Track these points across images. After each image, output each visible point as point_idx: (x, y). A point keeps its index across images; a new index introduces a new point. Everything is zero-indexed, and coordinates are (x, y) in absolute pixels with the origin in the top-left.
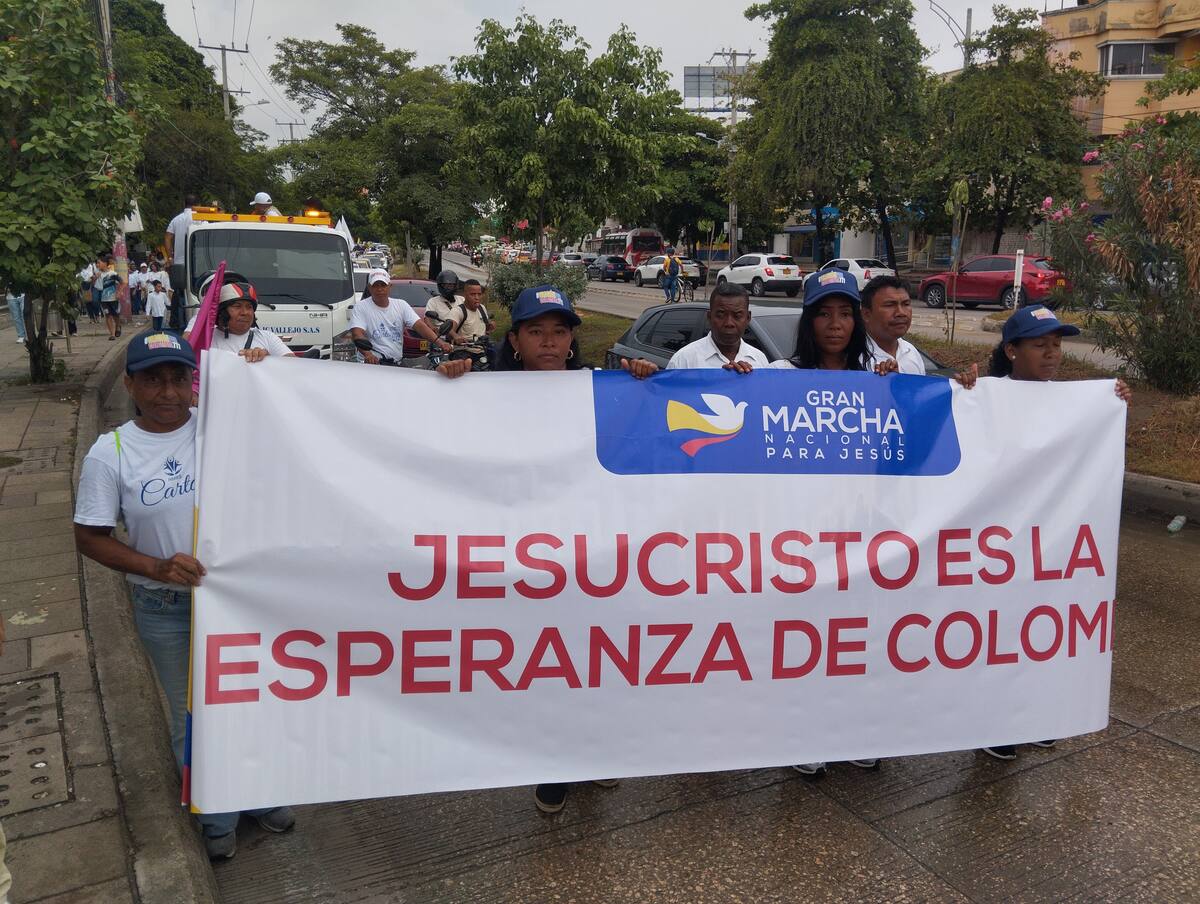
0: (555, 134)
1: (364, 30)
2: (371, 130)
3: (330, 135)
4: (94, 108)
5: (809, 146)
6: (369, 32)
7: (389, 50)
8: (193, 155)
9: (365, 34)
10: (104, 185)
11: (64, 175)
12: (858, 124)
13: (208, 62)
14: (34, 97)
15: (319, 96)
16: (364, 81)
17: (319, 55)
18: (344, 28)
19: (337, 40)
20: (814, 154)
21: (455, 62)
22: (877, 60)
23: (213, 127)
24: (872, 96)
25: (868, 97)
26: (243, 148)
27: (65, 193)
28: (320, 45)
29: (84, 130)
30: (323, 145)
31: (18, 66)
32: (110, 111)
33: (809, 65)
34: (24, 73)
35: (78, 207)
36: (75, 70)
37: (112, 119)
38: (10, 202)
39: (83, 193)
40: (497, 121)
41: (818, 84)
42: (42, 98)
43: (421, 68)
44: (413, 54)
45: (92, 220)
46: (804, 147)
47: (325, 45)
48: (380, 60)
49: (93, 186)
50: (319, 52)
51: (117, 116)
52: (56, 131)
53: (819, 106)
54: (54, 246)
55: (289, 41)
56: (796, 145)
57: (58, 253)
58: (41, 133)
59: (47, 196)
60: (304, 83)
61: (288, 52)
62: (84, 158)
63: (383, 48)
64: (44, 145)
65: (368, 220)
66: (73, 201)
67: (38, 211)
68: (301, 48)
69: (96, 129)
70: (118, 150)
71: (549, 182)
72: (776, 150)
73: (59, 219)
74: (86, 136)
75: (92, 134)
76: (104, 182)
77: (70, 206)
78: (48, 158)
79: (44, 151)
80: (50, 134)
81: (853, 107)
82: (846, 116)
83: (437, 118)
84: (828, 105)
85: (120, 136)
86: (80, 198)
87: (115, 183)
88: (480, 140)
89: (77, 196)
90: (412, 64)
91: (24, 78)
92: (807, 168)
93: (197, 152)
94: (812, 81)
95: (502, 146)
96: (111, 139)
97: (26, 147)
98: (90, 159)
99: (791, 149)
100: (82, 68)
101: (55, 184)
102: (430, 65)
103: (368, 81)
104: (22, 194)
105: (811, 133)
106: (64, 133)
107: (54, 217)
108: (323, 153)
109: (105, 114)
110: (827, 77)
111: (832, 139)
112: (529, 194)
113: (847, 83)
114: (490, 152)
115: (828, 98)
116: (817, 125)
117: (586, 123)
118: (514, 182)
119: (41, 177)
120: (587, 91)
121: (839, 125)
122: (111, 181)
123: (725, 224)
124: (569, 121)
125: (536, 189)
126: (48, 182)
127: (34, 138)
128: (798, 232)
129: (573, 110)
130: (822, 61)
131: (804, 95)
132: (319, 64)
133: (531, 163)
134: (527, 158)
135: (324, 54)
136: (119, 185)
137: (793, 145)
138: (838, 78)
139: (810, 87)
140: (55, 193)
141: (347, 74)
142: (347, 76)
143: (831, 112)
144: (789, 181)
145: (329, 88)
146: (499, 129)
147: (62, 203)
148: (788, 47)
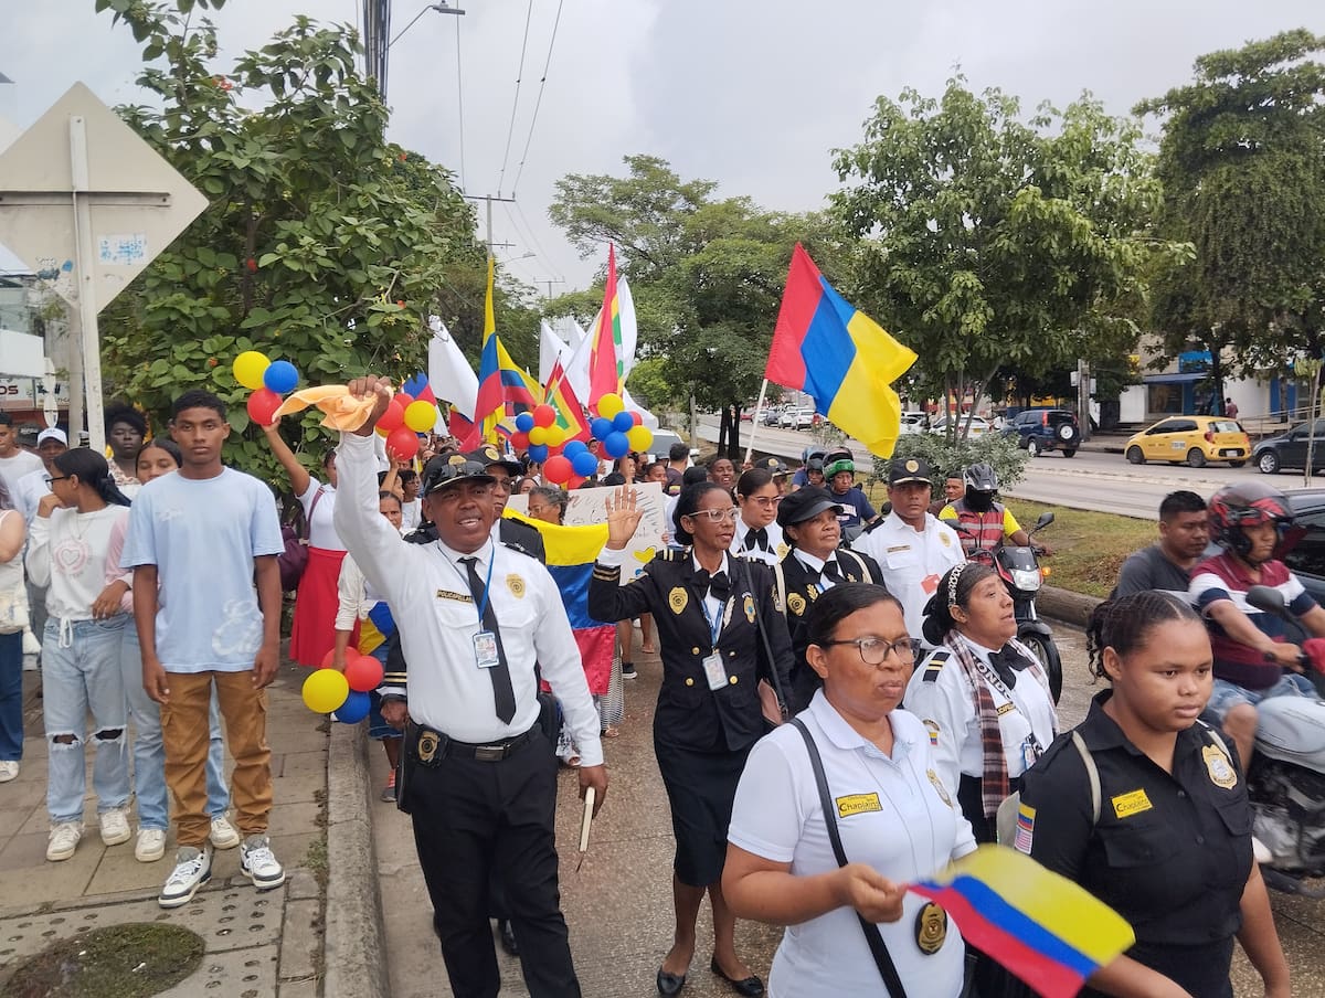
1: (656, 161)
2: (666, 274)
4: (375, 203)
5: (1225, 271)
6: (661, 163)
7: (683, 182)
9: (657, 165)
10: (392, 319)
11: (325, 309)
12: (1293, 242)
14: (284, 187)
15: (603, 238)
16: (654, 219)
17: (604, 192)
18: (633, 160)
19: (625, 173)
20: (1233, 280)
21: (838, 155)
22: (1316, 159)
24: (1312, 205)
25: (1306, 205)
26: (509, 304)
27: (325, 336)
28: (607, 180)
29: (361, 231)
32: (399, 208)
33: (1225, 169)
35: (344, 357)
37: (402, 218)
41: (1238, 191)
43: (723, 201)
44: (715, 184)
46: (1218, 272)
47: (612, 180)
48: (673, 195)
49: (375, 321)
50: (605, 189)
52: (317, 237)
53: (1240, 220)
54: (304, 424)
55: (572, 178)
56: (1207, 270)
57: (311, 436)
58: (292, 240)
59: (298, 344)
60: (585, 225)
61: (569, 190)
62: (359, 279)
63: (677, 181)
64: (296, 258)
66: (337, 348)
68: (585, 183)
69: (378, 233)
70: (411, 264)
72: (1169, 279)
74: (364, 241)
76: (390, 314)
77: (333, 357)
78: (301, 281)
79: (295, 266)
80: (307, 240)
81: (1288, 220)
82: (1278, 230)
83: (748, 254)
84: (1251, 217)
85: (416, 243)
87: (408, 317)
89: (346, 341)
90: (711, 197)
91: (270, 156)
92: (1223, 299)
94: (1229, 189)
95: (913, 264)
96: (401, 249)
97: (267, 259)
98: (368, 281)
100: (360, 139)
101: (311, 322)
102: (732, 196)
103: (659, 219)
104: (261, 340)
105: (1228, 254)
106: (330, 240)
109: (388, 214)
110: (1250, 183)
111: (1258, 260)
112: (963, 330)
113: (1279, 190)
114: (898, 273)
115: (1252, 209)
116: (1237, 243)
117: (1057, 223)
118: (934, 315)
119: (288, 312)
120: (1054, 177)
121: (1268, 243)
122: (403, 312)
123: (1073, 375)
124: (1034, 218)
125: (974, 322)
126: (300, 319)
127: (282, 247)
128: (1157, 383)
129: (1042, 203)
130: (1241, 163)
131: (1218, 207)
132: (604, 202)
133: (970, 285)
134: (961, 279)
135: (611, 190)
136: (414, 320)
137: (1203, 269)
138: (1266, 183)
139: (1227, 196)
140: (310, 338)
141: (635, 212)
142: (634, 215)
143: (1256, 226)
144: (1194, 315)
145: (614, 229)
146: (911, 240)
147: (320, 351)
148: (1190, 149)
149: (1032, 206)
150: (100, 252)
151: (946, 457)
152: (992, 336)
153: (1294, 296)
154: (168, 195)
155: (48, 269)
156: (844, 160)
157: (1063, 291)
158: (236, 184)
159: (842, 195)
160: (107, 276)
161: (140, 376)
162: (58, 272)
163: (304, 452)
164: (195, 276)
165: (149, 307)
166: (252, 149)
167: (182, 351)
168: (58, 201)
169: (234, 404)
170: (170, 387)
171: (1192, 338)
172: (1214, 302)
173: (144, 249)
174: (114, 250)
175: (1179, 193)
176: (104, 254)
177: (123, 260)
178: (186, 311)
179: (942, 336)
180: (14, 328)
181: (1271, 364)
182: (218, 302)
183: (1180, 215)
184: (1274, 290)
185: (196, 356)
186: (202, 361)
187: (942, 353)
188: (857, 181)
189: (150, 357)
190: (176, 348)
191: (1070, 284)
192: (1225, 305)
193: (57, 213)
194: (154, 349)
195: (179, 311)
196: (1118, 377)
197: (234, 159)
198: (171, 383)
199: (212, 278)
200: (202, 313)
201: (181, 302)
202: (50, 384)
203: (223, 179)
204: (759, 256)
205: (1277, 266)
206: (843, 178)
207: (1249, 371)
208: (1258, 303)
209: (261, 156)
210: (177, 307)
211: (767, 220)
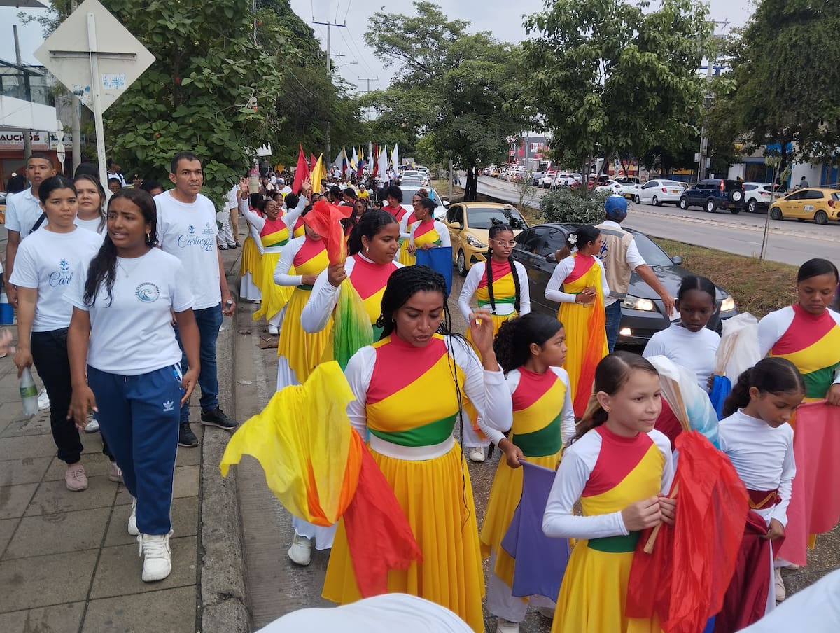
0: (618, 76)
1: (433, 6)
2: (435, 81)
3: (404, 85)
4: (244, 49)
5: (789, 94)
6: (436, 7)
7: (450, 21)
8: (306, 100)
9: (433, 9)
10: (250, 117)
11: (217, 108)
13: (316, 35)
14: (195, 39)
15: (397, 56)
16: (430, 44)
17: (399, 25)
18: (419, 5)
19: (413, 13)
20: (794, 100)
21: (526, 19)
23: (320, 80)
26: (339, 96)
27: (216, 124)
28: (401, 17)
29: (235, 67)
30: (400, 93)
31: (184, 12)
32: (258, 53)
33: (795, 27)
34: (188, 18)
35: (226, 137)
36: (229, 14)
37: (258, 59)
38: (171, 130)
39: (232, 125)
40: (561, 66)
41: (802, 43)
42: (201, 41)
43: (474, 34)
44: (469, 22)
45: (238, 148)
46: (785, 94)
47: (404, 17)
48: (443, 29)
49: (241, 118)
50: (400, 23)
51: (264, 56)
52: (212, 68)
53: (801, 61)
55: (379, 15)
56: (778, 93)
58: (199, 70)
59: (202, 127)
60: (387, 47)
61: (377, 23)
62: (234, 93)
63: (446, 19)
64: (201, 81)
65: (415, 148)
66: (222, 131)
67: (194, 140)
68: (387, 19)
69: (245, 68)
70: (263, 87)
71: (607, 119)
72: (756, 97)
73: (210, 147)
74: (237, 72)
75: (241, 71)
76: (249, 115)
77: (220, 136)
78: (204, 92)
79: (200, 85)
80: (207, 71)
81: (831, 62)
82: (825, 69)
83: (486, 71)
84: (808, 60)
85: (265, 74)
86: (229, 129)
87: (259, 116)
88: (546, 83)
89: (227, 127)
90: (466, 31)
91: (188, 21)
92: (786, 111)
93: (309, 98)
94: (796, 41)
95: (564, 88)
96: (257, 77)
97: (186, 81)
98: (239, 94)
99: (773, 96)
100: (236, 13)
101: (209, 116)
102: (480, 31)
103: (433, 44)
104: (182, 124)
105: (792, 83)
106: (218, 70)
107: (206, 145)
108: (399, 98)
109: (253, 55)
110: (810, 38)
111: (810, 88)
112: (589, 129)
113: (828, 42)
114: (554, 93)
115: (809, 55)
116: (797, 77)
117: (647, 67)
118: (574, 119)
119: (198, 109)
120: (649, 38)
121: (817, 77)
122: (256, 114)
123: (697, 155)
124: (633, 64)
125: (595, 124)
126: (203, 114)
127: (193, 74)
128: (752, 163)
129: (638, 55)
130: (806, 24)
131: (788, 52)
132: (399, 32)
133: (594, 103)
134: (589, 98)
135: (403, 24)
136: (263, 118)
137: (775, 92)
138: (820, 38)
139: (794, 46)
140: (209, 124)
141: (418, 39)
142: (418, 41)
143: (811, 66)
144: (768, 121)
145: (404, 50)
146: (564, 73)
147: (214, 132)
148: (775, 12)
149: (633, 56)
150: (103, 82)
151: (579, 204)
152: (609, 133)
153: (831, 112)
154: (135, 54)
155: (78, 90)
156: (530, 21)
157: (652, 108)
158: (169, 37)
159: (529, 41)
160: (107, 94)
161: (120, 141)
162: (83, 92)
163: (205, 185)
164: (148, 86)
165: (124, 104)
166: (178, 18)
167: (141, 128)
168: (82, 56)
169: (169, 158)
170: (135, 148)
171: (768, 135)
172: (780, 113)
173: (124, 81)
174: (109, 82)
175: (765, 42)
176: (105, 84)
177: (114, 87)
178: (143, 107)
179: (581, 132)
180: (38, 102)
181: (820, 154)
182: (159, 102)
183: (765, 56)
184: (819, 108)
185: (150, 131)
186: (152, 134)
187: (579, 142)
188: (537, 34)
189: (125, 131)
190: (138, 126)
191: (656, 103)
192: (786, 116)
193: (83, 61)
194: (127, 126)
195: (140, 106)
196: (726, 158)
197: (169, 24)
198: (137, 146)
199: (157, 88)
200: (151, 108)
201: (140, 102)
202: (60, 136)
203: (162, 34)
204: (493, 71)
205: (822, 92)
206: (528, 32)
207: (806, 158)
208: (808, 115)
209: (182, 22)
210: (139, 104)
211: (501, 48)
